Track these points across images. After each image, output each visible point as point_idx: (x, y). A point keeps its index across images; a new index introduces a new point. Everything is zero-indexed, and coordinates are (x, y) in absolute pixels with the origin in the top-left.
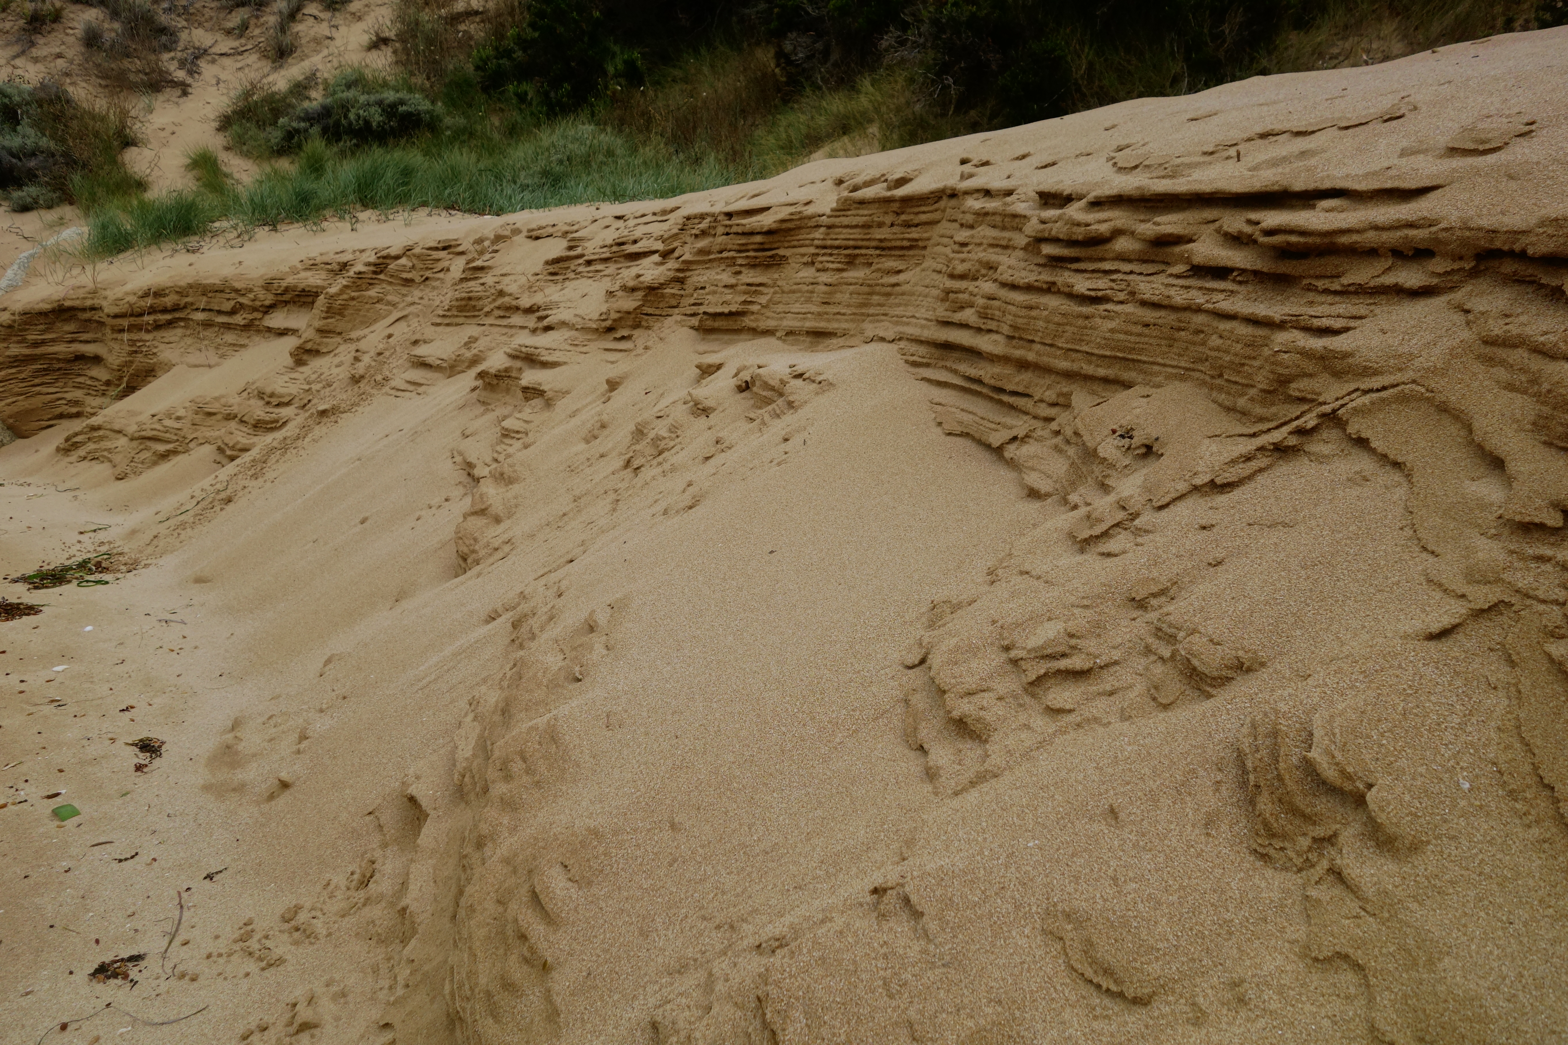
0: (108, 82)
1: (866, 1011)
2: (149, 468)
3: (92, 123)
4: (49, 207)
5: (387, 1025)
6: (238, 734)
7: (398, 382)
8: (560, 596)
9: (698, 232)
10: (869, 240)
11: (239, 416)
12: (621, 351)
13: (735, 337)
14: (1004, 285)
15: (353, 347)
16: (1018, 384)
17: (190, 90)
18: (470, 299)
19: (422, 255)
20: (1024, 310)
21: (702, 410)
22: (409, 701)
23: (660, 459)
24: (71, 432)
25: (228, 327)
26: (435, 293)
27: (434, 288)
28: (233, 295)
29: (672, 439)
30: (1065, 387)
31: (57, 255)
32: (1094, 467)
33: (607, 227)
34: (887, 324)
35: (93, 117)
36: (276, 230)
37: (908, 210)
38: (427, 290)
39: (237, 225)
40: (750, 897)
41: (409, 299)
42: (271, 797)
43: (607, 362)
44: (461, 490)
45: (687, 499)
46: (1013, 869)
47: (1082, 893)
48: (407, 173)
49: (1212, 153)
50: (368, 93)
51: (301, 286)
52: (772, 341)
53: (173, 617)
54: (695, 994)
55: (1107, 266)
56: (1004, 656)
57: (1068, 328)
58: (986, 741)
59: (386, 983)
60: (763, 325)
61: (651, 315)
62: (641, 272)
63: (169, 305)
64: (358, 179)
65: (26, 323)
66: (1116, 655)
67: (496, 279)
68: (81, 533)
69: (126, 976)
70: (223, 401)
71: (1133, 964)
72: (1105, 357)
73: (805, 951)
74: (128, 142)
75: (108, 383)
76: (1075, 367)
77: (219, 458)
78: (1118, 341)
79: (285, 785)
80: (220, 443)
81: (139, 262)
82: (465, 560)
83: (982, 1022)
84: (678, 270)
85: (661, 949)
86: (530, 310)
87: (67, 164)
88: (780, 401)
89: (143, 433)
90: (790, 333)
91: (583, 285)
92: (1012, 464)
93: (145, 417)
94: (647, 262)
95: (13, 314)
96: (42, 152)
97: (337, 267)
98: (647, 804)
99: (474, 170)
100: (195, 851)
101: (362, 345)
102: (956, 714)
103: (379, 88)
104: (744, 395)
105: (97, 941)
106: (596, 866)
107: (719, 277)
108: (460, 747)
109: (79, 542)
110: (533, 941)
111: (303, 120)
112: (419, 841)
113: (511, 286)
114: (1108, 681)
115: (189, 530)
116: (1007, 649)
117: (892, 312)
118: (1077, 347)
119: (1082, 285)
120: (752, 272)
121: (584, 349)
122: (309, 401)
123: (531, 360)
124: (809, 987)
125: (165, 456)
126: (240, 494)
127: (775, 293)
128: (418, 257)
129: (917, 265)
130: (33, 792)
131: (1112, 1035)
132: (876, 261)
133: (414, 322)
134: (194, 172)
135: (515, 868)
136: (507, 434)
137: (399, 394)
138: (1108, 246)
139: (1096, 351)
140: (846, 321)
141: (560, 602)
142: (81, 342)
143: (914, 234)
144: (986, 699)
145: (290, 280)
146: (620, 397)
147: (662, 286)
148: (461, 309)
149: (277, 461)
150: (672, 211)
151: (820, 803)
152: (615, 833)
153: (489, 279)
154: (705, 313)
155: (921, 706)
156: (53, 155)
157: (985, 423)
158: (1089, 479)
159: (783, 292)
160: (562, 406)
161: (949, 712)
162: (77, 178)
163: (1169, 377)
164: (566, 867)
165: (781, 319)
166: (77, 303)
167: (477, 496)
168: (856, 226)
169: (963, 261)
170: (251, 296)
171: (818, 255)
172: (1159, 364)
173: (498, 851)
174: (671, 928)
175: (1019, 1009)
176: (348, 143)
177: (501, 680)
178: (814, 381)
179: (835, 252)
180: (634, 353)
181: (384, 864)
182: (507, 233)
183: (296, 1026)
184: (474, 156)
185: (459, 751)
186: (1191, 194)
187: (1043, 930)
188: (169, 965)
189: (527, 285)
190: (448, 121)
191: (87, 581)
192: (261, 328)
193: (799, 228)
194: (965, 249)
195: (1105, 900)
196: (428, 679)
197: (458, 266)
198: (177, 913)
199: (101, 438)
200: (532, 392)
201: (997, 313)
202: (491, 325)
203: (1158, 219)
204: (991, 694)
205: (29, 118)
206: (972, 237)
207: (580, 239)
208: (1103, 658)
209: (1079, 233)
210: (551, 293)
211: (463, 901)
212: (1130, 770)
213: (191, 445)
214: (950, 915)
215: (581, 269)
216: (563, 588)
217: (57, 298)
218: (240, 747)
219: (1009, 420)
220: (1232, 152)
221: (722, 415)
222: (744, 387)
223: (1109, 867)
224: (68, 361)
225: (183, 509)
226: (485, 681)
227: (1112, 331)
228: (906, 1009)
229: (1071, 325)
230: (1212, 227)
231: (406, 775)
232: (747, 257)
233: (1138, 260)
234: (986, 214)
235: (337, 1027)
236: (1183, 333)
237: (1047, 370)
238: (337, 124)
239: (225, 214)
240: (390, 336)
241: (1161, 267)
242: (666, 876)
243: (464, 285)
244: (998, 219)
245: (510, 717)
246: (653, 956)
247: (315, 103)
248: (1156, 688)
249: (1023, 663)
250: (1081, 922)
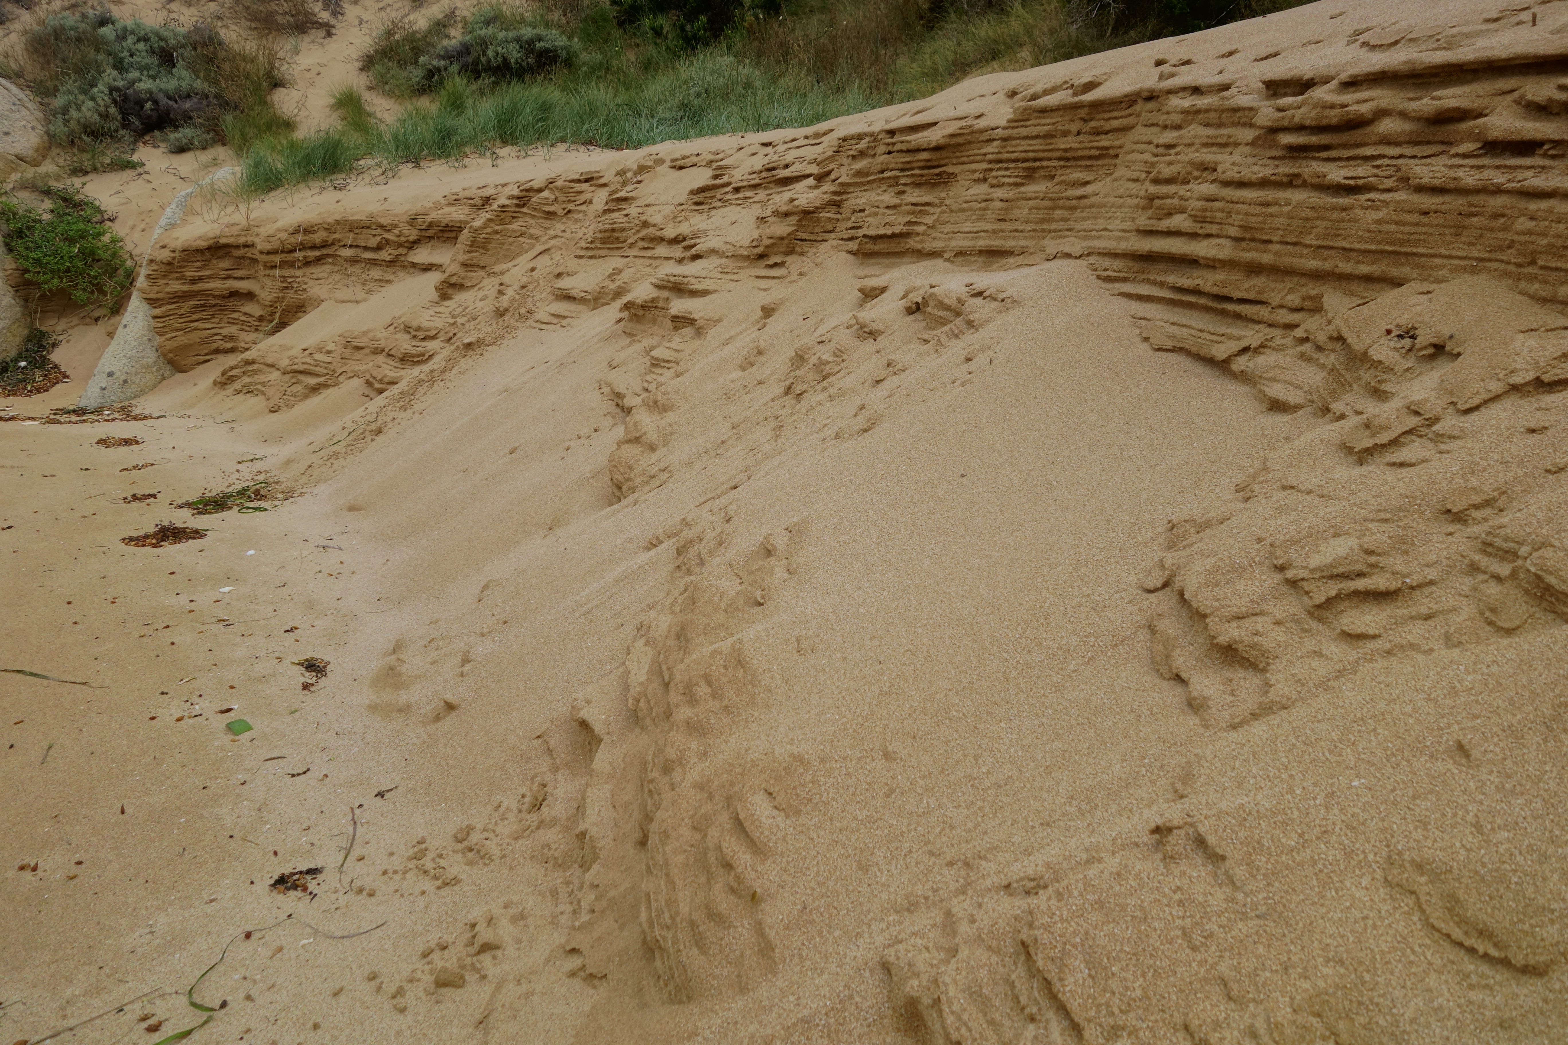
0: (258, 25)
1: (1166, 963)
2: (300, 401)
3: (243, 64)
4: (204, 148)
5: (573, 951)
6: (401, 657)
7: (542, 315)
8: (728, 521)
9: (855, 153)
10: (1050, 151)
11: (387, 350)
12: (774, 278)
13: (897, 260)
14: (1227, 184)
15: (497, 280)
16: (1247, 290)
17: (334, 31)
18: (613, 230)
19: (565, 187)
20: (1258, 208)
21: (868, 333)
22: (572, 626)
23: (825, 384)
24: (227, 366)
25: (374, 263)
26: (577, 226)
27: (576, 221)
28: (379, 231)
29: (837, 364)
30: (1312, 289)
31: (212, 195)
32: (1362, 373)
33: (754, 154)
34: (1072, 239)
35: (244, 59)
36: (419, 168)
37: (1098, 116)
38: (570, 223)
39: (381, 162)
40: (985, 833)
41: (551, 232)
42: (437, 718)
43: (759, 289)
44: (610, 421)
45: (861, 421)
46: (1336, 811)
47: (1435, 840)
48: (545, 108)
49: (1497, 20)
50: (506, 30)
51: (445, 221)
52: (939, 263)
53: (331, 543)
54: (931, 935)
55: (1368, 151)
56: (1278, 577)
57: (1318, 222)
58: (1264, 670)
59: (569, 908)
60: (930, 245)
61: (805, 240)
62: (795, 196)
63: (318, 241)
64: (498, 116)
65: (184, 260)
66: (1432, 574)
67: (640, 210)
68: (239, 462)
69: (305, 889)
70: (371, 335)
71: (1520, 926)
72: (1369, 251)
73: (1076, 893)
74: (277, 84)
75: (261, 319)
76: (1328, 266)
77: (367, 391)
78: (1387, 233)
79: (450, 707)
80: (368, 377)
81: (289, 200)
82: (620, 488)
83: (1321, 984)
84: (835, 193)
85: (884, 885)
86: (675, 241)
87: (220, 105)
88: (959, 321)
89: (295, 367)
90: (960, 254)
91: (731, 212)
92: (1243, 377)
93: (296, 352)
94: (800, 186)
95: (174, 251)
96: (197, 94)
97: (480, 202)
98: (855, 731)
99: (612, 105)
100: (365, 768)
101: (506, 279)
102: (1223, 640)
103: (517, 25)
104: (913, 317)
105: (275, 853)
106: (803, 794)
107: (880, 198)
108: (633, 673)
109: (238, 471)
110: (739, 870)
111: (443, 58)
112: (593, 766)
113: (655, 217)
114: (1423, 603)
115: (341, 460)
116: (1281, 569)
117: (1078, 226)
118: (1331, 244)
119: (1336, 174)
120: (917, 192)
121: (735, 277)
122: (455, 334)
123: (679, 289)
124: (1087, 933)
125: (315, 389)
126: (390, 425)
127: (942, 212)
128: (561, 189)
129: (1107, 175)
130: (207, 706)
131: (1497, 1008)
132: (1059, 172)
133: (557, 256)
134: (338, 113)
135: (711, 793)
136: (656, 363)
137: (543, 326)
138: (1369, 129)
139: (1357, 246)
140: (1025, 238)
141: (729, 528)
142: (235, 278)
143: (1105, 141)
144: (1261, 623)
145: (434, 216)
146: (776, 324)
147: (817, 209)
148: (604, 241)
149: (425, 393)
150: (825, 134)
151: (1058, 734)
152: (823, 761)
153: (633, 210)
154: (864, 236)
155: (1172, 632)
156: (207, 97)
157: (1205, 335)
158: (1355, 387)
159: (951, 211)
160: (714, 334)
161: (1214, 638)
162: (229, 118)
163: (1454, 270)
164: (770, 794)
165: (950, 239)
166: (231, 240)
167: (631, 424)
168: (1037, 137)
169: (1170, 163)
170: (396, 231)
171: (991, 170)
172: (1441, 256)
173: (688, 776)
174: (894, 863)
175: (1368, 971)
176: (486, 80)
177: (672, 605)
178: (995, 299)
179: (1013, 165)
180: (788, 279)
181: (556, 788)
182: (650, 163)
183: (477, 946)
184: (611, 91)
185: (632, 676)
186: (1481, 62)
187: (1386, 880)
188: (346, 880)
189: (672, 215)
190: (584, 56)
191: (248, 508)
192: (406, 263)
193: (970, 143)
194: (1172, 151)
195: (1469, 850)
196: (590, 605)
197: (600, 198)
198: (351, 829)
199: (256, 372)
200: (681, 321)
201: (1219, 215)
202: (635, 257)
203: (1438, 93)
204: (1266, 618)
205: (183, 60)
206: (1181, 137)
207: (727, 167)
208: (1415, 577)
209: (1333, 117)
210: (698, 222)
211: (654, 827)
212: (1477, 701)
213: (341, 379)
214: (1261, 860)
215: (728, 197)
216: (731, 513)
217: (213, 235)
218: (403, 669)
219: (1235, 331)
220: (1526, 16)
221: (891, 337)
222: (915, 309)
223: (1468, 812)
224: (223, 297)
225: (335, 440)
226: (651, 607)
227: (1379, 222)
228: (1216, 963)
229: (1323, 219)
230: (1509, 98)
231: (576, 699)
232: (912, 175)
233: (1408, 143)
234: (1198, 112)
235: (518, 949)
236: (1475, 219)
237: (1289, 272)
238: (476, 62)
239: (369, 153)
240: (533, 270)
241: (1441, 148)
242: (883, 807)
243: (608, 216)
244: (1212, 115)
245: (687, 641)
246: (876, 892)
247: (454, 41)
248: (1493, 610)
249: (1305, 583)
250: (1438, 875)
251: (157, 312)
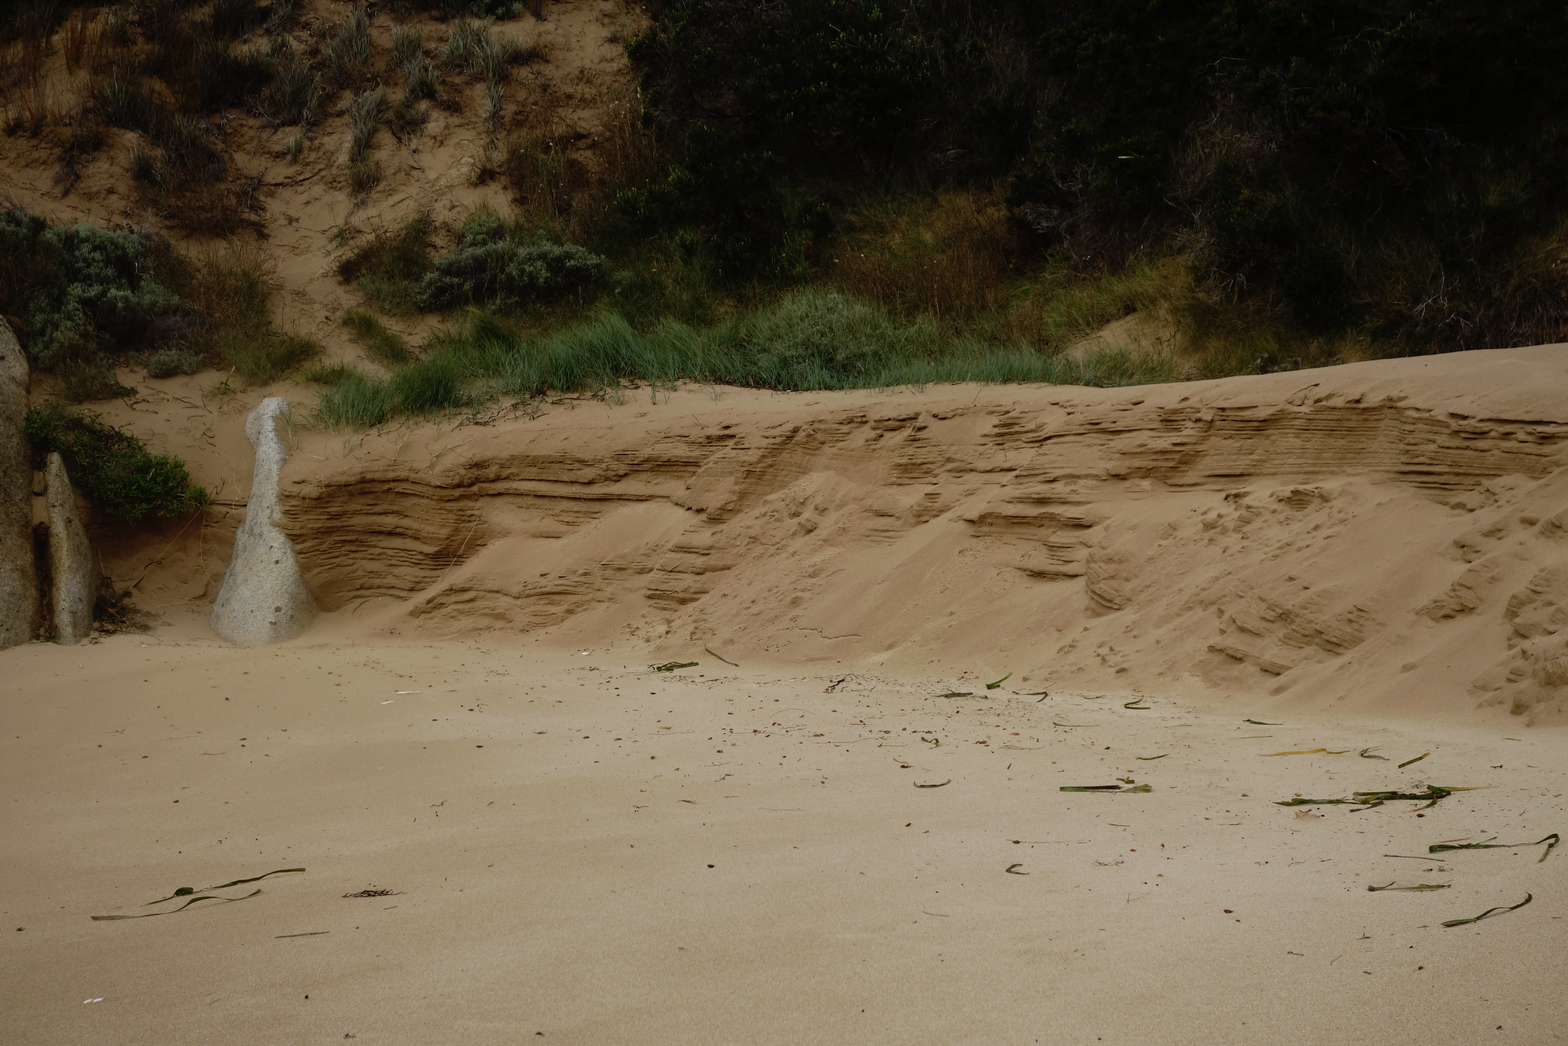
10: (1341, 427)
14: (1441, 447)
16: (1455, 481)
17: (266, 232)
18: (913, 464)
34: (1362, 467)
37: (1364, 414)
55: (1488, 441)
57: (1475, 460)
63: (492, 476)
65: (331, 495)
72: (1492, 468)
76: (1481, 472)
78: (1496, 463)
89: (539, 590)
93: (529, 577)
95: (319, 487)
96: (176, 311)
118: (1481, 466)
119: (1480, 446)
129: (1374, 439)
132: (1347, 437)
138: (1488, 434)
140: (1331, 467)
143: (1368, 425)
145: (649, 452)
148: (901, 472)
150: (1139, 403)
163: (1514, 472)
166: (377, 476)
168: (1331, 420)
169: (1412, 438)
170: (604, 466)
171: (1301, 433)
172: (1510, 469)
179: (1316, 432)
186: (1512, 420)
193: (1283, 419)
194: (1412, 433)
201: (1441, 458)
203: (1504, 427)
205: (147, 272)
206: (1415, 428)
209: (1476, 430)
217: (358, 471)
224: (364, 533)
227: (1493, 460)
230: (1523, 430)
232: (1242, 434)
233: (1499, 439)
234: (1420, 418)
236: (1517, 459)
237: (1469, 475)
241: (1508, 441)
244: (1427, 421)
247: (449, 253)
251: (299, 547)
